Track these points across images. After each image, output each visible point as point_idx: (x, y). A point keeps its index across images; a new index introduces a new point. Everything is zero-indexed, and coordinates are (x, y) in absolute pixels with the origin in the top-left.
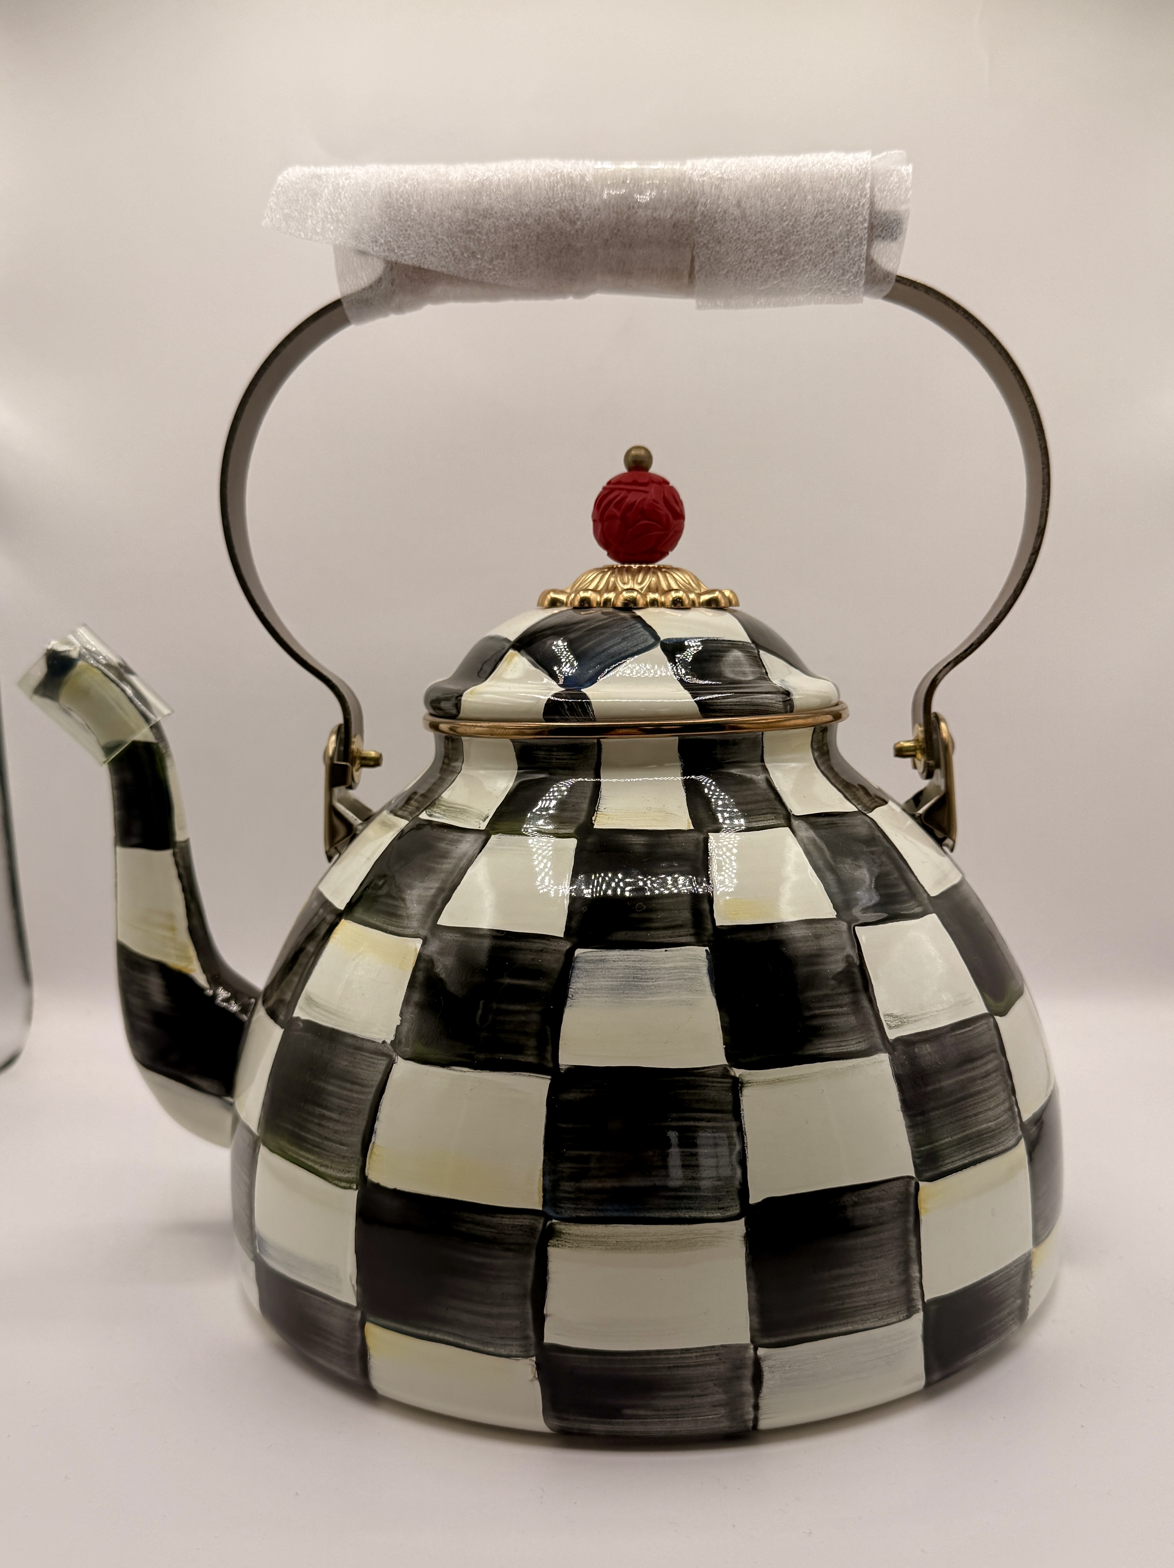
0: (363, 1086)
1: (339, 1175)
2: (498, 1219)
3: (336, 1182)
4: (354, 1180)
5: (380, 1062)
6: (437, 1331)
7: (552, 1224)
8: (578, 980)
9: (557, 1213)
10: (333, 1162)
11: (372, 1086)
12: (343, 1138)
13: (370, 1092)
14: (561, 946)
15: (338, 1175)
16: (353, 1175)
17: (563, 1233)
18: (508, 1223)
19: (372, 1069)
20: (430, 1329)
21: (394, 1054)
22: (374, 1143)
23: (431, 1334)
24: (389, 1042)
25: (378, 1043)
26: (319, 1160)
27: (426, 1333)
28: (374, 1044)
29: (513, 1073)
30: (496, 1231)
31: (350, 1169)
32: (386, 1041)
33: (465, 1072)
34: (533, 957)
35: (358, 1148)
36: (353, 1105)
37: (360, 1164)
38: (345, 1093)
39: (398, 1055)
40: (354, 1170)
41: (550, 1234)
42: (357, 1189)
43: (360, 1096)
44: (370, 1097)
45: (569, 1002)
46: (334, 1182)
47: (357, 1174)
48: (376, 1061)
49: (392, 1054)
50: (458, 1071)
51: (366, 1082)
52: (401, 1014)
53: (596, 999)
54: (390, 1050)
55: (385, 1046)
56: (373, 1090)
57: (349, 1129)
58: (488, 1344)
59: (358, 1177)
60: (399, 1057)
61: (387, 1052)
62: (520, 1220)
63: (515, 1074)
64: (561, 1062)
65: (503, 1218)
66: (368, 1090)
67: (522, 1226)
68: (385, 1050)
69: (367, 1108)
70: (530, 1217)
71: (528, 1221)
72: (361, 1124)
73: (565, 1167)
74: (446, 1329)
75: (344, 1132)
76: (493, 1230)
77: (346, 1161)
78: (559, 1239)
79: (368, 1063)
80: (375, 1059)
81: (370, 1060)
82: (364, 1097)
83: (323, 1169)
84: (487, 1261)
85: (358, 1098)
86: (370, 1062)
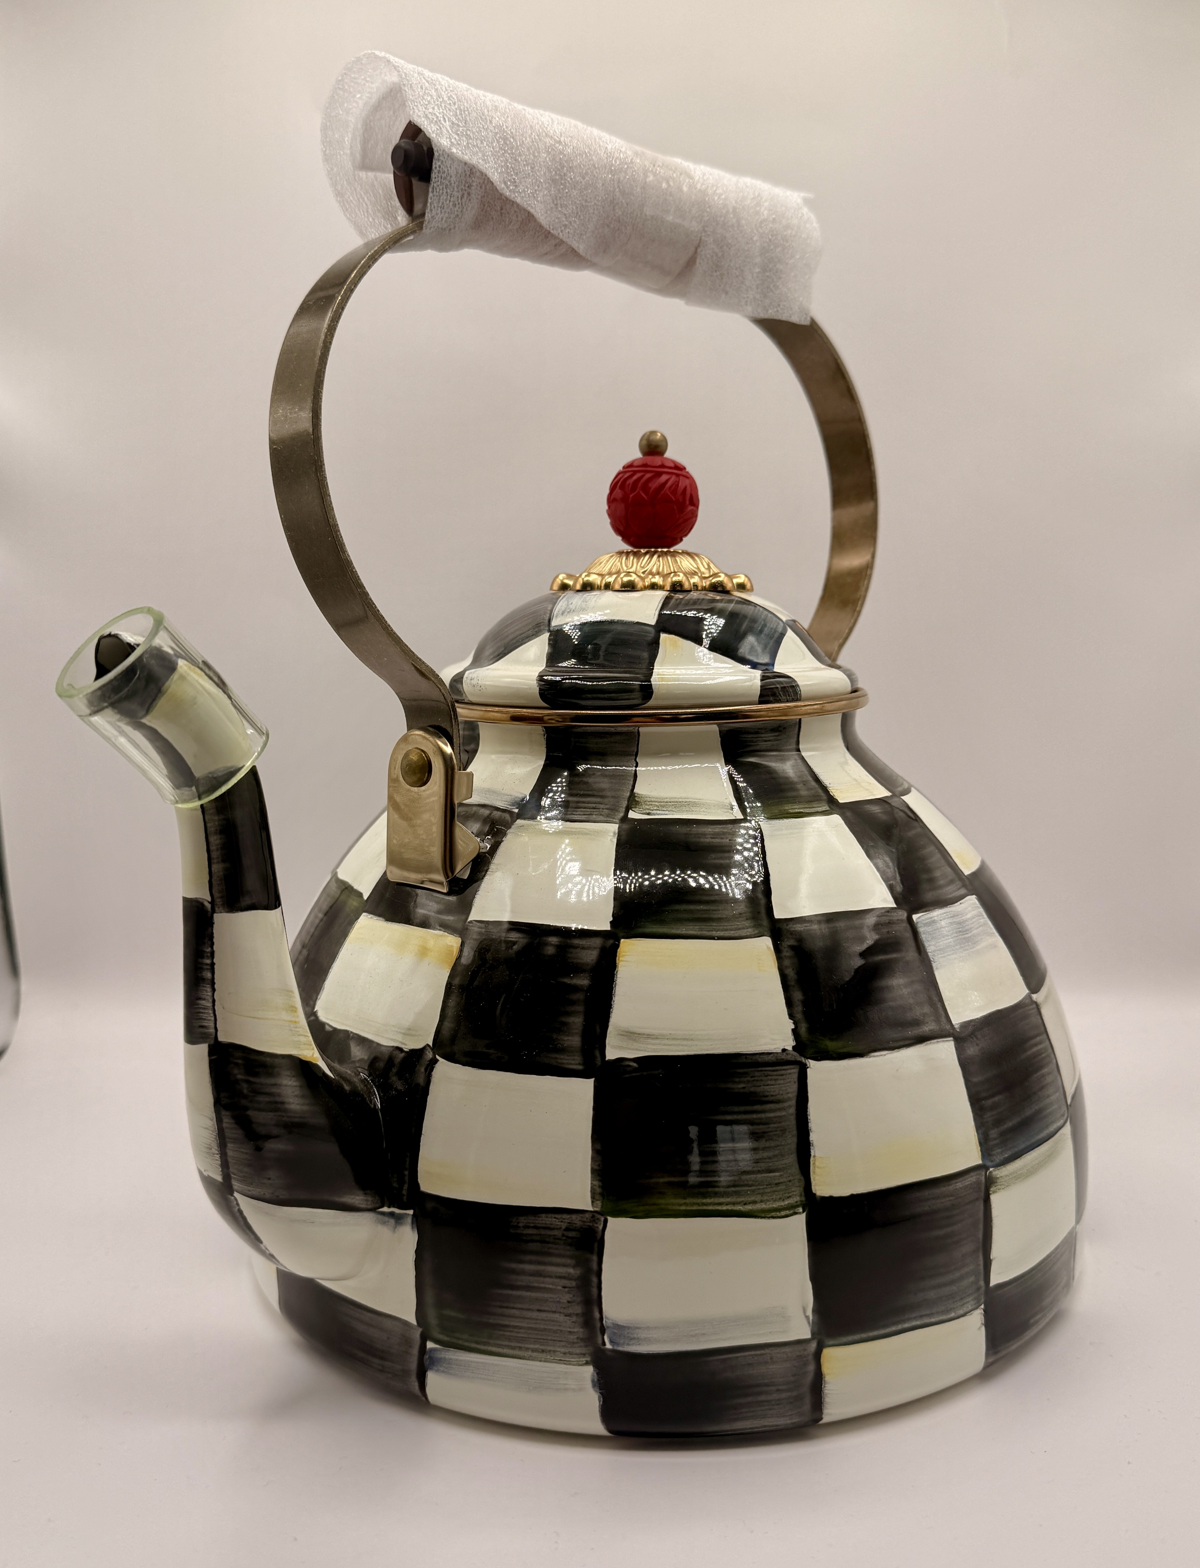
0: (778, 1102)
1: (776, 1205)
2: (952, 1186)
3: (773, 1214)
4: (798, 1203)
5: (789, 1071)
6: (904, 1321)
7: (991, 1172)
8: (929, 943)
9: (992, 1161)
10: (762, 1194)
11: (789, 1099)
12: (770, 1164)
13: (790, 1107)
14: (900, 916)
15: (774, 1206)
16: (796, 1198)
17: (998, 1178)
18: (961, 1186)
19: (782, 1082)
20: (894, 1324)
21: (803, 1060)
22: (814, 1156)
23: (900, 1327)
24: (790, 1048)
25: (777, 1053)
26: (739, 1200)
27: (894, 1328)
28: (772, 1055)
29: (925, 1043)
30: (954, 1198)
31: (790, 1194)
32: (786, 1048)
33: (885, 1055)
34: (887, 930)
35: (795, 1169)
36: (772, 1126)
37: (803, 1183)
38: (755, 1116)
39: (808, 1058)
40: (798, 1192)
41: (990, 1182)
42: (803, 1212)
43: (778, 1114)
44: (793, 1110)
45: (934, 965)
46: (770, 1216)
47: (801, 1196)
48: (783, 1072)
49: (800, 1059)
50: (878, 1056)
51: (781, 1097)
52: (791, 1016)
53: (949, 957)
54: (795, 1056)
55: (787, 1054)
56: (793, 1102)
57: (777, 1152)
58: (948, 1311)
59: (803, 1199)
60: (809, 1060)
61: (793, 1059)
62: (969, 1180)
63: (926, 1044)
64: (954, 1022)
65: (957, 1183)
66: (786, 1104)
67: (971, 1184)
68: (789, 1058)
69: (792, 1123)
70: (975, 1173)
71: (975, 1177)
72: (791, 1140)
73: (989, 1116)
74: (914, 1315)
75: (770, 1158)
76: (951, 1198)
77: (782, 1187)
78: (996, 1184)
79: (775, 1077)
80: (781, 1070)
81: (775, 1073)
82: (784, 1113)
83: (749, 1207)
84: (949, 1229)
85: (775, 1117)
86: (777, 1075)
